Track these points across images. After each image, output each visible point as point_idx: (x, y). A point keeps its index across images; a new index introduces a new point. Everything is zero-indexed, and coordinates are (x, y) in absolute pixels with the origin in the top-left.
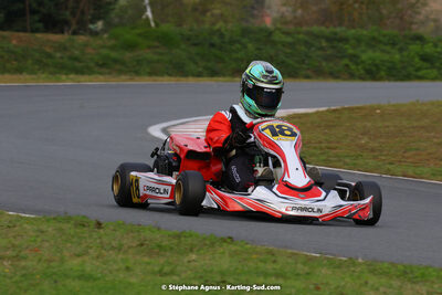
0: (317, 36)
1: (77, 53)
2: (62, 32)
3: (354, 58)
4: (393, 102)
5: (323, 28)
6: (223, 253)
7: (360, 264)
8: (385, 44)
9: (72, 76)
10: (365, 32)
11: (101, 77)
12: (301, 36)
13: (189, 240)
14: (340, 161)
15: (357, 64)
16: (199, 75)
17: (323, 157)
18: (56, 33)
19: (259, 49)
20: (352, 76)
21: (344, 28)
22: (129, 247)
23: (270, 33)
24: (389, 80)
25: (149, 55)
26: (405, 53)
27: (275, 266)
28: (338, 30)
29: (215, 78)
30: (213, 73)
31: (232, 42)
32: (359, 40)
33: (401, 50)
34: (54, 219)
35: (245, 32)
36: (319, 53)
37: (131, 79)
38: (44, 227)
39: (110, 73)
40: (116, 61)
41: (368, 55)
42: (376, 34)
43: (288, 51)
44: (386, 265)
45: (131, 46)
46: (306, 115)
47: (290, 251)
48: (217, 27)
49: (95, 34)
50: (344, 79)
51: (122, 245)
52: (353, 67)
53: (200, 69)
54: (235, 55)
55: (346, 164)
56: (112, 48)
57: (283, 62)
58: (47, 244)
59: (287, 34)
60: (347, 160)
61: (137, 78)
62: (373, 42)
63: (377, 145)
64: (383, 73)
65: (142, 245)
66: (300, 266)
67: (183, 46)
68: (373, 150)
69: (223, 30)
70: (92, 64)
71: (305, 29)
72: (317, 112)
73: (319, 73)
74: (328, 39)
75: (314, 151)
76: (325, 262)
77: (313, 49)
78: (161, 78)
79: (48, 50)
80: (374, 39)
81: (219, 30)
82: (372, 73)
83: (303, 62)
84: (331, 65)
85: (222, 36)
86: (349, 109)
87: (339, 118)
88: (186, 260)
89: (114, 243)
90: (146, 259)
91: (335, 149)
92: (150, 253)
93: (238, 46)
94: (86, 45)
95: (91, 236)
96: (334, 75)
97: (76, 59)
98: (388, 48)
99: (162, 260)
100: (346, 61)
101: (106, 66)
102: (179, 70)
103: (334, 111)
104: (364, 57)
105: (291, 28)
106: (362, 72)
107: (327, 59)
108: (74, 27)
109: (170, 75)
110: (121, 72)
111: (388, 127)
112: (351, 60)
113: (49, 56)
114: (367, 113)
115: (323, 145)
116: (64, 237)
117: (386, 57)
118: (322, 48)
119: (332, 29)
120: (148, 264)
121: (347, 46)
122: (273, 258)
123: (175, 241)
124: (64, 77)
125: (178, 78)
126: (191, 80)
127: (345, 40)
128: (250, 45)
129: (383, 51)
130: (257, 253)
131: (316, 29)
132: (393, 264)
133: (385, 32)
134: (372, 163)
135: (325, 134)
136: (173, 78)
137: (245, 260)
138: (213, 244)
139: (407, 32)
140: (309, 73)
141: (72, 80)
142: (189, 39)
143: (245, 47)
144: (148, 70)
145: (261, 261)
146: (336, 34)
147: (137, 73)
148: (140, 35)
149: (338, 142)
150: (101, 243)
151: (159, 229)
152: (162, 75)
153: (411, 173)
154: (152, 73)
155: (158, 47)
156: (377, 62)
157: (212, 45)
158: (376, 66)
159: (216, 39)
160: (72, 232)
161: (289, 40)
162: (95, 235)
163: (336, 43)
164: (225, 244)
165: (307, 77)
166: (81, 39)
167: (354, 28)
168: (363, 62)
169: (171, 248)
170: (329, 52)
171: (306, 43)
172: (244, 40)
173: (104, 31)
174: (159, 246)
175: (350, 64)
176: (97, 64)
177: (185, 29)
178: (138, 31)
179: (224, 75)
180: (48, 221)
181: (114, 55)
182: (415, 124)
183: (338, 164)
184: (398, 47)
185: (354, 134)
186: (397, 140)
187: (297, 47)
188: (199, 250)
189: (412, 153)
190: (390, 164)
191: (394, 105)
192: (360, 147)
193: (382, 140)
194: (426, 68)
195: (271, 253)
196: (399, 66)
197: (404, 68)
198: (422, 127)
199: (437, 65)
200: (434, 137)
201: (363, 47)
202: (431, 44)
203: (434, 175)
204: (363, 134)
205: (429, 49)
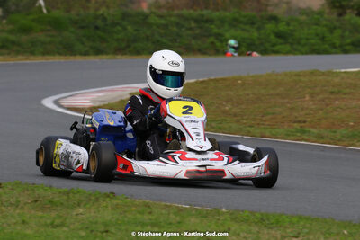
0: (186, 19)
3: (218, 36)
4: (252, 74)
5: (191, 11)
6: (107, 207)
7: (224, 213)
8: (246, 24)
10: (227, 14)
12: (173, 19)
13: (77, 196)
15: (221, 41)
16: (86, 54)
19: (136, 30)
20: (217, 52)
21: (209, 11)
22: (25, 204)
23: (146, 17)
25: (42, 37)
26: (262, 31)
27: (151, 217)
28: (205, 12)
29: (100, 56)
30: (98, 52)
31: (114, 24)
32: (222, 21)
33: (259, 29)
35: (125, 16)
36: (189, 32)
37: (27, 59)
39: (9, 54)
40: (13, 43)
41: (230, 34)
42: (237, 16)
43: (162, 31)
44: (247, 213)
45: (26, 30)
47: (163, 203)
48: (101, 12)
50: (210, 55)
51: (18, 202)
52: (218, 44)
53: (86, 49)
54: (116, 36)
55: (212, 127)
56: (11, 32)
57: (158, 41)
59: (161, 17)
60: (214, 124)
61: (32, 57)
62: (235, 23)
63: (239, 110)
65: (36, 201)
66: (172, 216)
67: (72, 29)
68: (235, 115)
69: (106, 15)
71: (176, 12)
73: (189, 50)
74: (196, 21)
76: (194, 212)
77: (183, 29)
78: (52, 57)
80: (235, 20)
81: (102, 15)
83: (176, 41)
84: (199, 42)
85: (104, 19)
86: (216, 81)
87: (205, 88)
88: (75, 213)
89: (12, 201)
90: (40, 214)
92: (43, 208)
93: (119, 28)
96: (202, 52)
98: (247, 27)
99: (54, 214)
100: (212, 39)
101: (5, 47)
102: (68, 50)
103: (202, 82)
104: (227, 35)
105: (164, 12)
107: (195, 37)
109: (60, 54)
110: (18, 53)
111: (248, 95)
112: (217, 39)
114: (230, 83)
117: (246, 35)
118: (191, 29)
119: (199, 12)
120: (41, 217)
121: (213, 26)
122: (149, 210)
123: (65, 197)
125: (67, 57)
126: (79, 59)
127: (210, 21)
128: (129, 27)
129: (243, 30)
130: (136, 206)
131: (185, 12)
132: (252, 213)
133: (244, 13)
134: (234, 126)
136: (63, 57)
137: (125, 212)
138: (97, 199)
139: (263, 13)
140: (181, 50)
142: (75, 23)
143: (125, 29)
144: (41, 50)
145: (139, 213)
146: (203, 16)
147: (32, 53)
148: (34, 20)
151: (51, 187)
152: (53, 55)
153: (268, 134)
154: (46, 53)
155: (49, 30)
157: (97, 28)
159: (99, 23)
161: (163, 22)
163: (203, 24)
164: (108, 199)
169: (62, 204)
170: (198, 31)
171: (177, 24)
172: (125, 23)
173: (3, 17)
174: (51, 202)
175: (215, 41)
177: (73, 14)
178: (32, 17)
179: (107, 53)
181: (12, 37)
182: (272, 92)
184: (256, 26)
185: (219, 102)
186: (257, 106)
187: (170, 28)
188: (85, 205)
189: (270, 116)
190: (251, 126)
191: (252, 77)
192: (225, 112)
193: (243, 107)
194: (281, 44)
195: (147, 206)
196: (257, 43)
197: (262, 44)
198: (278, 95)
199: (290, 41)
200: (288, 103)
201: (226, 27)
202: (284, 23)
203: (288, 136)
204: (227, 102)
205: (282, 27)
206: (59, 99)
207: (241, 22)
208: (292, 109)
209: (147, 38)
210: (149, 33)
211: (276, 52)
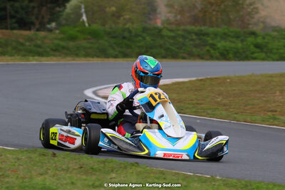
0: (189, 32)
1: (39, 42)
2: (30, 29)
3: (213, 46)
4: (237, 75)
5: (193, 27)
6: (132, 173)
8: (233, 37)
9: (36, 58)
10: (219, 30)
11: (55, 58)
12: (180, 32)
14: (204, 112)
15: (214, 49)
16: (116, 57)
17: (194, 110)
18: (26, 30)
19: (152, 40)
20: (212, 58)
21: (206, 27)
22: (73, 170)
23: (160, 30)
24: (235, 60)
25: (84, 44)
26: (245, 43)
28: (203, 28)
30: (125, 55)
31: (137, 36)
32: (216, 35)
33: (242, 41)
34: (26, 151)
35: (145, 30)
36: (192, 42)
37: (74, 60)
38: (20, 156)
39: (60, 56)
40: (63, 48)
41: (221, 44)
42: (226, 31)
43: (172, 41)
45: (73, 38)
46: (183, 83)
48: (127, 26)
49: (50, 30)
50: (207, 60)
51: (69, 168)
52: (212, 51)
53: (116, 53)
55: (208, 114)
56: (62, 39)
57: (169, 48)
58: (21, 167)
59: (171, 31)
60: (209, 111)
61: (77, 59)
62: (225, 36)
63: (227, 102)
64: (231, 55)
65: (81, 168)
66: (180, 181)
67: (106, 38)
68: (225, 105)
69: (131, 28)
70: (48, 50)
71: (182, 27)
72: (190, 81)
73: (191, 56)
74: (196, 34)
75: (188, 106)
76: (196, 179)
77: (187, 40)
78: (91, 59)
79: (21, 41)
80: (225, 34)
81: (128, 29)
82: (224, 56)
83: (181, 48)
84: (199, 50)
85: (130, 32)
86: (211, 79)
87: (204, 85)
88: (109, 177)
89: (64, 167)
91: (201, 104)
92: (86, 173)
93: (140, 38)
94: (45, 38)
95: (49, 162)
96: (201, 57)
97: (39, 46)
98: (234, 40)
100: (208, 48)
101: (58, 51)
102: (103, 53)
103: (201, 80)
104: (219, 45)
105: (174, 27)
106: (218, 54)
107: (196, 46)
108: (37, 26)
109: (98, 57)
110: (66, 55)
111: (234, 90)
112: (211, 47)
113: (22, 44)
114: (221, 81)
115: (194, 102)
116: (32, 163)
117: (233, 45)
118: (192, 40)
119: (198, 28)
120: (85, 180)
121: (208, 39)
122: (164, 176)
123: (102, 165)
124: (31, 58)
126: (111, 61)
127: (207, 34)
128: (147, 38)
129: (231, 41)
131: (189, 28)
133: (232, 29)
134: (224, 113)
135: (195, 95)
136: (100, 59)
137: (146, 177)
138: (126, 167)
139: (245, 30)
140: (185, 55)
141: (37, 60)
142: (109, 34)
143: (144, 39)
144: (84, 53)
145: (156, 178)
146: (201, 31)
147: (77, 55)
148: (78, 31)
149: (203, 100)
150: (55, 166)
152: (93, 57)
153: (249, 119)
154: (87, 55)
155: (89, 39)
156: (228, 48)
157: (124, 38)
158: (227, 51)
159: (126, 34)
160: (37, 159)
161: (172, 34)
162: (52, 161)
163: (201, 37)
164: (134, 167)
165: (184, 58)
166: (42, 34)
167: (212, 27)
168: (218, 48)
169: (100, 170)
170: (197, 42)
171: (183, 36)
173: (56, 29)
174: (92, 168)
175: (210, 49)
176: (52, 50)
177: (107, 28)
178: (77, 29)
180: (22, 152)
181: (62, 43)
183: (203, 114)
184: (240, 39)
185: (213, 95)
186: (241, 98)
187: (178, 39)
188: (117, 171)
189: (250, 107)
190: (236, 114)
191: (238, 77)
192: (218, 103)
193: (231, 99)
194: (258, 52)
195: (162, 173)
196: (241, 51)
197: (244, 52)
198: (256, 91)
199: (265, 50)
200: (264, 97)
201: (219, 39)
202: (260, 37)
203: (263, 121)
204: (219, 95)
205: (259, 40)
206: (97, 90)
207: (229, 36)
208: (267, 101)
209: (161, 46)
210: (162, 42)
211: (255, 59)
